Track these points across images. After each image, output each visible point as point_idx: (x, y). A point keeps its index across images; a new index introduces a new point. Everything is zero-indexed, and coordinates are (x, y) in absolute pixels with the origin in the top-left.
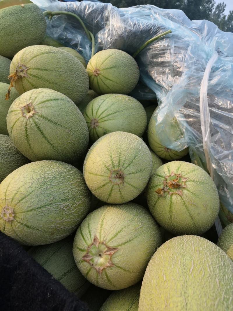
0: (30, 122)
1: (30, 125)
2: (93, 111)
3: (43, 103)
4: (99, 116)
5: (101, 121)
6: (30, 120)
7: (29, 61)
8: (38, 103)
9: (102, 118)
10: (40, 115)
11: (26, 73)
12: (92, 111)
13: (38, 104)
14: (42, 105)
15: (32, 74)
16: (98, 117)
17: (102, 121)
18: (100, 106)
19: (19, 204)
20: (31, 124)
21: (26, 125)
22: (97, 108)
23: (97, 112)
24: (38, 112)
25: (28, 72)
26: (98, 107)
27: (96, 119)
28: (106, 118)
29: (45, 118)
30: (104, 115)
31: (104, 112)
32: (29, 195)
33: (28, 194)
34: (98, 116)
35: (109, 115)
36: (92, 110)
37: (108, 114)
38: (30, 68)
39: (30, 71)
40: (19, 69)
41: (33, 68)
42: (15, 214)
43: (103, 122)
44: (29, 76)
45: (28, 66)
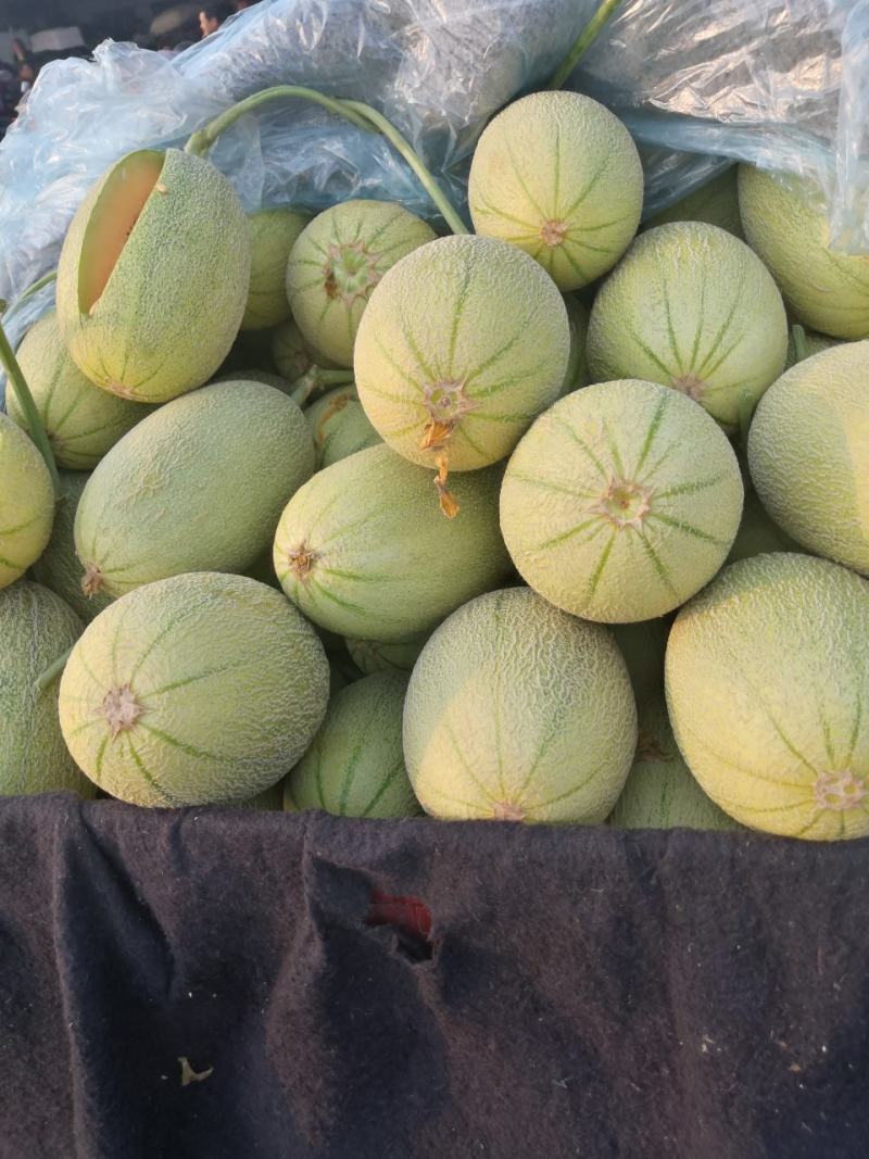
0: (653, 529)
1: (659, 536)
2: (660, 357)
3: (649, 453)
4: (694, 360)
5: (705, 371)
6: (649, 525)
7: (451, 359)
8: (637, 462)
9: (705, 363)
10: (669, 491)
11: (467, 397)
12: (658, 362)
13: (640, 465)
14: (651, 460)
15: (486, 390)
16: (692, 366)
17: (709, 370)
18: (671, 331)
19: (857, 748)
20: (662, 533)
21: (648, 546)
22: (667, 342)
23: (676, 354)
24: (655, 487)
25: (471, 393)
26: (668, 336)
27: (687, 377)
28: (718, 354)
29: (687, 489)
30: (705, 348)
31: (701, 339)
32: (859, 710)
33: (855, 711)
34: (689, 364)
35: (721, 338)
36: (652, 356)
37: (713, 337)
38: (467, 376)
39: (473, 386)
40: (434, 403)
41: (477, 368)
42: (861, 778)
43: (715, 369)
44: (480, 399)
45: (457, 374)
